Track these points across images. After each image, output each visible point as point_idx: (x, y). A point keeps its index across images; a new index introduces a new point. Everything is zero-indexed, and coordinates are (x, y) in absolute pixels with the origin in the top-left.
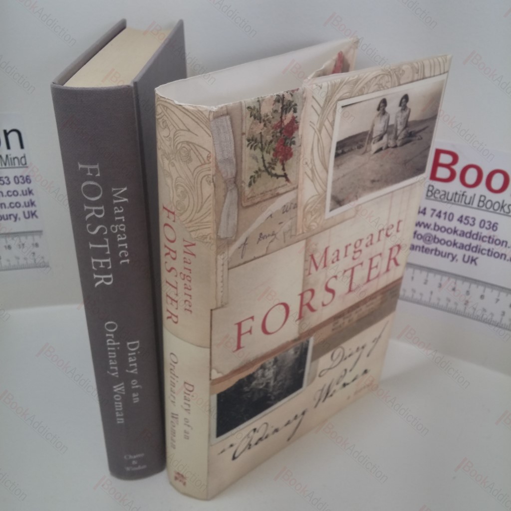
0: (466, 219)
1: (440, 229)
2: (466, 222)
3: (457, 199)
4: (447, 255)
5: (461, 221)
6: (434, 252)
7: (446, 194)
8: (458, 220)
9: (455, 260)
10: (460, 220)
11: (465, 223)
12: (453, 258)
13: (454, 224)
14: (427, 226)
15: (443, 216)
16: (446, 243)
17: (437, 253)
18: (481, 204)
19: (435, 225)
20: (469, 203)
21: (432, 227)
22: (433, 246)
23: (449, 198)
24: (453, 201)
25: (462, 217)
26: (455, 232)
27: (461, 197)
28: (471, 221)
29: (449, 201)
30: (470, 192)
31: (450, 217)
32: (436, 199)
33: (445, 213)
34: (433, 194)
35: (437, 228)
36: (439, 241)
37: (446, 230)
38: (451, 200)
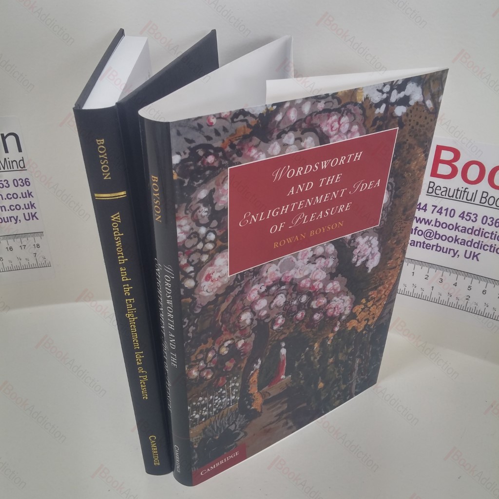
0: (467, 216)
1: (441, 225)
2: (468, 218)
3: (458, 196)
4: (448, 251)
5: (463, 218)
6: (435, 248)
7: (447, 190)
8: (460, 216)
9: (456, 256)
10: (462, 216)
11: (466, 219)
12: (455, 254)
13: (456, 220)
14: (428, 222)
15: (444, 212)
16: (447, 239)
17: (438, 249)
18: (483, 200)
19: (436, 222)
20: (471, 200)
21: (433, 223)
22: (434, 242)
23: (451, 194)
24: (454, 198)
25: (464, 213)
26: (457, 228)
27: (463, 192)
28: (473, 217)
29: (450, 198)
30: (472, 189)
31: (452, 213)
32: (437, 196)
33: (447, 209)
34: (434, 191)
35: (438, 224)
36: (441, 237)
37: (447, 226)
38: (453, 196)
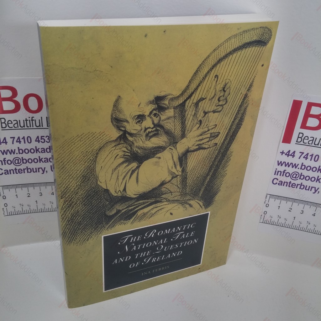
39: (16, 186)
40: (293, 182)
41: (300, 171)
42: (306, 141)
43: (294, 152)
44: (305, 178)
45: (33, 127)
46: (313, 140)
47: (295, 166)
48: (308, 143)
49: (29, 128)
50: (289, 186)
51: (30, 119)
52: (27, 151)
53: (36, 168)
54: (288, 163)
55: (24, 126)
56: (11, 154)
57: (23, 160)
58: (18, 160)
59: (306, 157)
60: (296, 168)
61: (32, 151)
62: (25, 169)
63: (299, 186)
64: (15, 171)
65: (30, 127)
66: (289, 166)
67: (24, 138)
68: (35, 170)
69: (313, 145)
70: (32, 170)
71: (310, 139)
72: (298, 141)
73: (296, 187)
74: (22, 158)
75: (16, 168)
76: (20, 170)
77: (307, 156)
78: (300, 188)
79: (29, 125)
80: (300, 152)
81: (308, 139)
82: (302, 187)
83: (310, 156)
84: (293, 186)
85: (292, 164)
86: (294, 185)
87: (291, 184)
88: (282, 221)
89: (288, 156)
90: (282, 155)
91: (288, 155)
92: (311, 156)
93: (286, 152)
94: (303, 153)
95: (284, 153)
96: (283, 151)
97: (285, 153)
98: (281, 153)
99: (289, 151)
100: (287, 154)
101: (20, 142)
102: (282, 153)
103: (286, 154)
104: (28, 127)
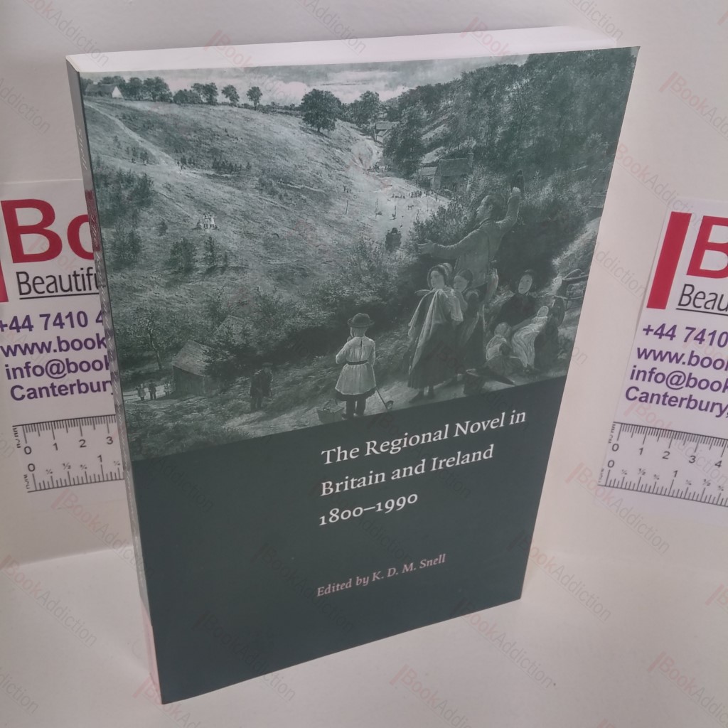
39: (54, 424)
40: (671, 393)
41: (687, 370)
42: (698, 302)
43: (674, 328)
44: (698, 383)
45: (90, 289)
46: (715, 300)
47: (676, 358)
48: (705, 307)
49: (83, 292)
50: (664, 404)
51: (85, 272)
52: (77, 345)
53: (98, 383)
54: (661, 352)
55: (70, 289)
56: (41, 351)
57: (69, 364)
58: (58, 365)
59: (699, 337)
60: (678, 361)
61: (90, 344)
62: (75, 385)
63: (685, 403)
64: (50, 390)
65: (85, 289)
66: (662, 359)
67: (70, 315)
68: (95, 388)
69: (716, 310)
70: (89, 388)
71: (709, 297)
72: (682, 303)
73: (678, 404)
74: (67, 360)
75: (52, 384)
76: (63, 388)
77: (703, 336)
78: (688, 406)
79: (80, 286)
80: (687, 328)
81: (704, 298)
82: (692, 404)
83: (710, 334)
84: (672, 403)
85: (670, 353)
86: (674, 399)
87: (667, 399)
88: (648, 480)
89: (660, 338)
90: (647, 334)
91: (661, 335)
92: (711, 336)
93: (655, 327)
94: (693, 329)
95: (652, 330)
96: (649, 326)
97: (654, 331)
98: (644, 330)
99: (663, 327)
100: (659, 332)
101: (61, 325)
102: (648, 330)
103: (656, 333)
104: (80, 290)
